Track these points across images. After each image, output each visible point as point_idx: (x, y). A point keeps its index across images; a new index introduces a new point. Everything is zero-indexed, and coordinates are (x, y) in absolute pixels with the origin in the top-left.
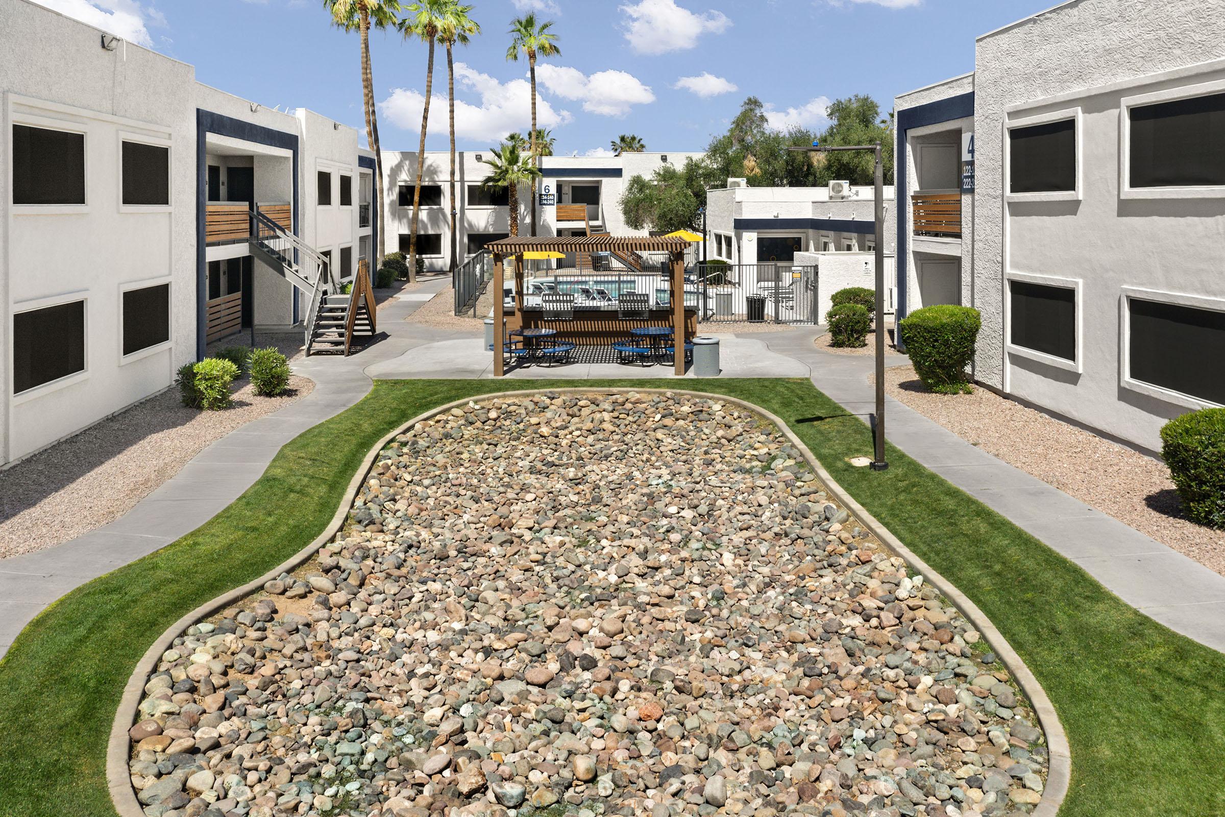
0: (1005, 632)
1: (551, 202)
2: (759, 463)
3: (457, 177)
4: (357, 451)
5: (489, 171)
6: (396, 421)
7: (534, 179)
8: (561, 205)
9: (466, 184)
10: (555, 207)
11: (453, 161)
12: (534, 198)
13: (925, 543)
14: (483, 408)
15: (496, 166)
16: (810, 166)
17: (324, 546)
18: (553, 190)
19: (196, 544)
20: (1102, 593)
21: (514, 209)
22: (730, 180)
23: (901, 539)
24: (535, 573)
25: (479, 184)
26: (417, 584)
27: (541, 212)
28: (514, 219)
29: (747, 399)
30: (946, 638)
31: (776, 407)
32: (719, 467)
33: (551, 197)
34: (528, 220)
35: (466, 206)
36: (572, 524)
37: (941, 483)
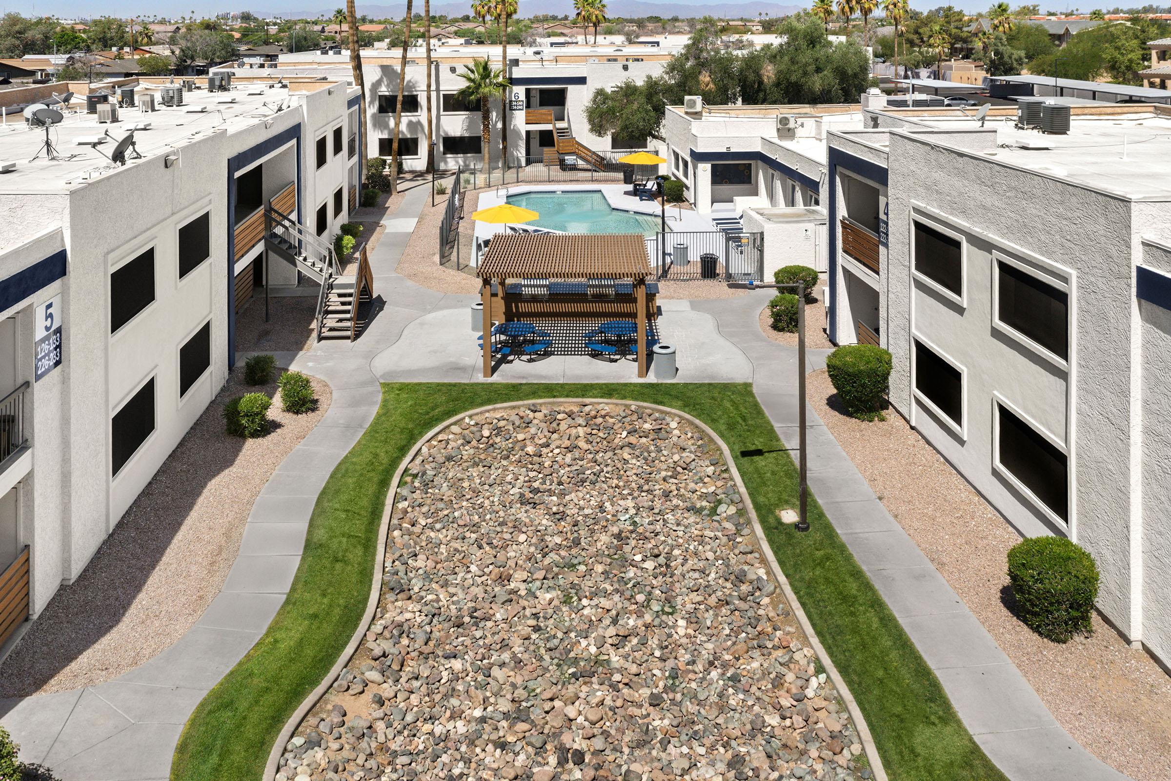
0: (880, 748)
1: (521, 107)
2: (708, 504)
3: (433, 87)
4: (379, 492)
5: (463, 84)
6: (406, 446)
7: (504, 90)
8: (530, 110)
9: (442, 93)
10: (524, 112)
11: (429, 76)
12: (505, 106)
13: (831, 633)
14: (477, 424)
15: (470, 79)
16: (761, 83)
17: (368, 629)
18: (522, 97)
19: (276, 641)
20: (951, 714)
21: (486, 117)
22: (687, 98)
23: (814, 625)
24: (532, 641)
25: (455, 92)
26: (442, 661)
27: (511, 118)
28: (486, 126)
29: (698, 416)
30: (838, 750)
31: (723, 427)
32: (675, 501)
33: (521, 103)
34: (500, 125)
35: (442, 113)
36: (557, 574)
37: (848, 558)
